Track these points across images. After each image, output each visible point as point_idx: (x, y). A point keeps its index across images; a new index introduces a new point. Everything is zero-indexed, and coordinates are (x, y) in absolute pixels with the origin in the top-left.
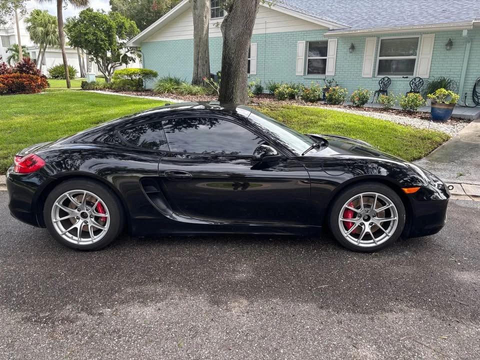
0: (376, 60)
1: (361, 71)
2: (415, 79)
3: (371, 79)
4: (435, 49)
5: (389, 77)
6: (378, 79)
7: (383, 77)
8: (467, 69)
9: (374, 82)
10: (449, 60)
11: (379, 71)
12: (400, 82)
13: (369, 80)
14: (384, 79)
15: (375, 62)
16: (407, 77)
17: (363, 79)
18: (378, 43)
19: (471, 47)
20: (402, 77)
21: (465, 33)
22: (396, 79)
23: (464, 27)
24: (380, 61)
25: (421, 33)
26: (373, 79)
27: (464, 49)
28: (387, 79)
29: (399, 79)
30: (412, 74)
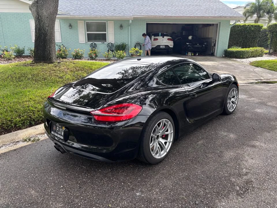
0: (85, 33)
1: (78, 39)
2: (109, 44)
3: (85, 44)
4: (115, 29)
5: (95, 43)
6: (89, 44)
7: (92, 43)
8: (131, 39)
9: (87, 46)
10: (122, 34)
11: (88, 40)
12: (101, 46)
13: (83, 44)
14: (92, 44)
15: (85, 35)
16: (104, 43)
17: (80, 44)
18: (85, 24)
19: (131, 28)
20: (101, 42)
21: (131, 21)
22: (99, 44)
23: (131, 19)
24: (88, 34)
25: (107, 20)
26: (86, 44)
27: (127, 29)
28: (94, 44)
29: (100, 44)
30: (106, 41)
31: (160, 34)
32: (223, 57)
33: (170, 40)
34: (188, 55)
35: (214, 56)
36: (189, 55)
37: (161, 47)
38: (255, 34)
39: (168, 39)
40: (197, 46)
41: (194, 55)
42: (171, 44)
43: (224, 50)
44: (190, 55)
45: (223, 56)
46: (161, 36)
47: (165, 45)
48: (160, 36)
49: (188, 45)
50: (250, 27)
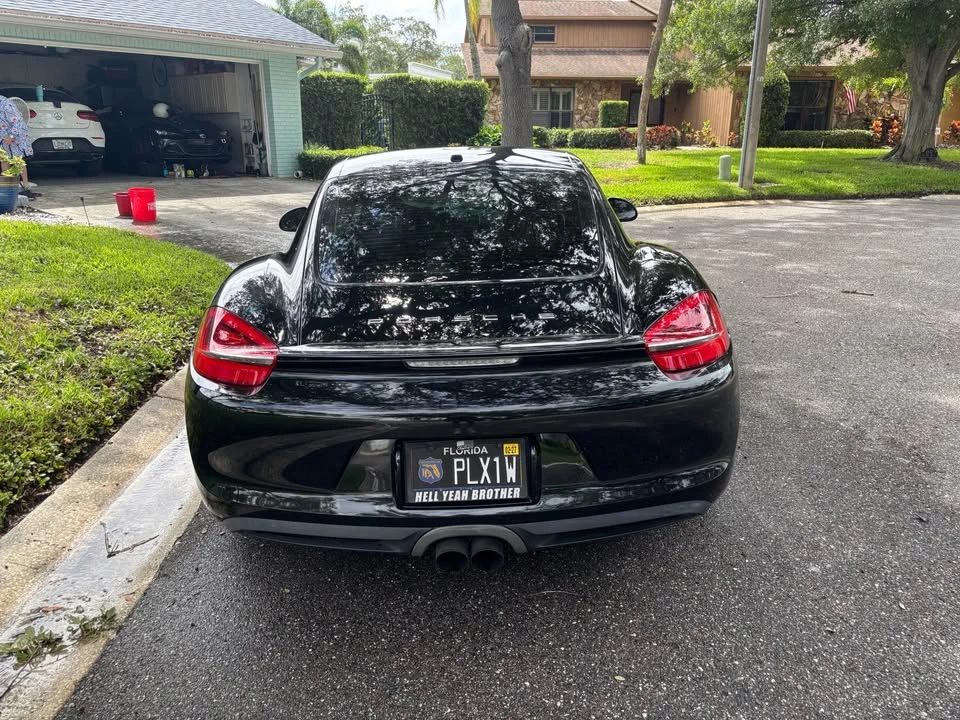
31: (40, 91)
32: (299, 178)
33: (90, 119)
34: (174, 176)
35: (268, 175)
36: (180, 176)
37: (56, 145)
38: (350, 105)
39: (80, 114)
40: (196, 142)
41: (198, 175)
42: (93, 133)
43: (296, 156)
44: (183, 175)
45: (298, 174)
46: (45, 100)
47: (74, 140)
48: (41, 98)
49: (163, 136)
50: (334, 84)
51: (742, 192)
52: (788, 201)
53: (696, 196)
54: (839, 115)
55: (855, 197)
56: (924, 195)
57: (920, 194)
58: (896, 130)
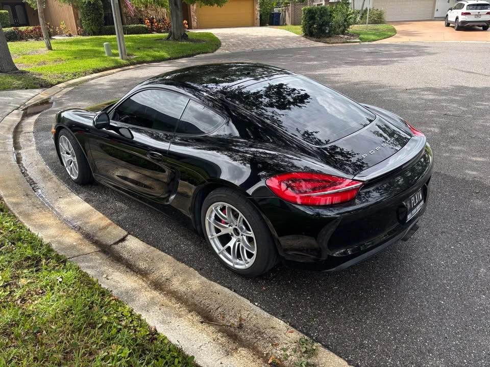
51: (124, 62)
52: (145, 64)
53: (107, 66)
54: (126, 17)
55: (170, 59)
56: (195, 55)
57: (193, 55)
58: (156, 24)
